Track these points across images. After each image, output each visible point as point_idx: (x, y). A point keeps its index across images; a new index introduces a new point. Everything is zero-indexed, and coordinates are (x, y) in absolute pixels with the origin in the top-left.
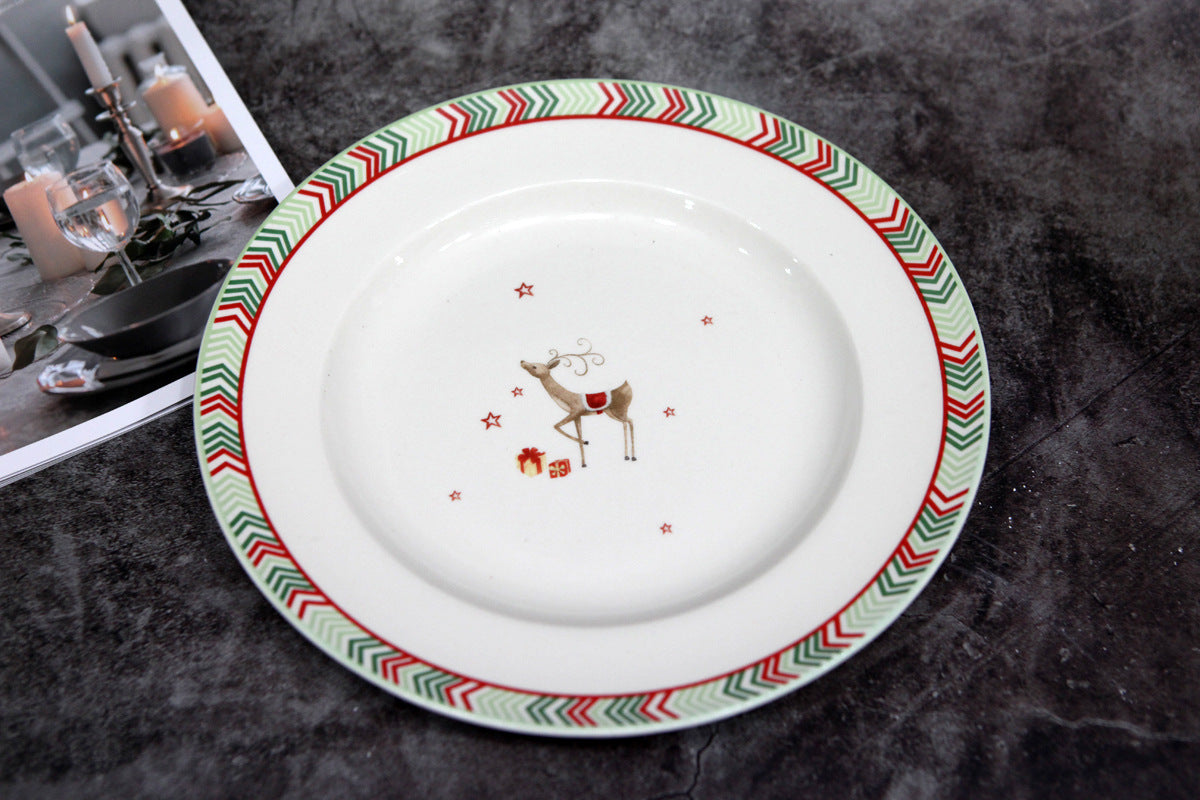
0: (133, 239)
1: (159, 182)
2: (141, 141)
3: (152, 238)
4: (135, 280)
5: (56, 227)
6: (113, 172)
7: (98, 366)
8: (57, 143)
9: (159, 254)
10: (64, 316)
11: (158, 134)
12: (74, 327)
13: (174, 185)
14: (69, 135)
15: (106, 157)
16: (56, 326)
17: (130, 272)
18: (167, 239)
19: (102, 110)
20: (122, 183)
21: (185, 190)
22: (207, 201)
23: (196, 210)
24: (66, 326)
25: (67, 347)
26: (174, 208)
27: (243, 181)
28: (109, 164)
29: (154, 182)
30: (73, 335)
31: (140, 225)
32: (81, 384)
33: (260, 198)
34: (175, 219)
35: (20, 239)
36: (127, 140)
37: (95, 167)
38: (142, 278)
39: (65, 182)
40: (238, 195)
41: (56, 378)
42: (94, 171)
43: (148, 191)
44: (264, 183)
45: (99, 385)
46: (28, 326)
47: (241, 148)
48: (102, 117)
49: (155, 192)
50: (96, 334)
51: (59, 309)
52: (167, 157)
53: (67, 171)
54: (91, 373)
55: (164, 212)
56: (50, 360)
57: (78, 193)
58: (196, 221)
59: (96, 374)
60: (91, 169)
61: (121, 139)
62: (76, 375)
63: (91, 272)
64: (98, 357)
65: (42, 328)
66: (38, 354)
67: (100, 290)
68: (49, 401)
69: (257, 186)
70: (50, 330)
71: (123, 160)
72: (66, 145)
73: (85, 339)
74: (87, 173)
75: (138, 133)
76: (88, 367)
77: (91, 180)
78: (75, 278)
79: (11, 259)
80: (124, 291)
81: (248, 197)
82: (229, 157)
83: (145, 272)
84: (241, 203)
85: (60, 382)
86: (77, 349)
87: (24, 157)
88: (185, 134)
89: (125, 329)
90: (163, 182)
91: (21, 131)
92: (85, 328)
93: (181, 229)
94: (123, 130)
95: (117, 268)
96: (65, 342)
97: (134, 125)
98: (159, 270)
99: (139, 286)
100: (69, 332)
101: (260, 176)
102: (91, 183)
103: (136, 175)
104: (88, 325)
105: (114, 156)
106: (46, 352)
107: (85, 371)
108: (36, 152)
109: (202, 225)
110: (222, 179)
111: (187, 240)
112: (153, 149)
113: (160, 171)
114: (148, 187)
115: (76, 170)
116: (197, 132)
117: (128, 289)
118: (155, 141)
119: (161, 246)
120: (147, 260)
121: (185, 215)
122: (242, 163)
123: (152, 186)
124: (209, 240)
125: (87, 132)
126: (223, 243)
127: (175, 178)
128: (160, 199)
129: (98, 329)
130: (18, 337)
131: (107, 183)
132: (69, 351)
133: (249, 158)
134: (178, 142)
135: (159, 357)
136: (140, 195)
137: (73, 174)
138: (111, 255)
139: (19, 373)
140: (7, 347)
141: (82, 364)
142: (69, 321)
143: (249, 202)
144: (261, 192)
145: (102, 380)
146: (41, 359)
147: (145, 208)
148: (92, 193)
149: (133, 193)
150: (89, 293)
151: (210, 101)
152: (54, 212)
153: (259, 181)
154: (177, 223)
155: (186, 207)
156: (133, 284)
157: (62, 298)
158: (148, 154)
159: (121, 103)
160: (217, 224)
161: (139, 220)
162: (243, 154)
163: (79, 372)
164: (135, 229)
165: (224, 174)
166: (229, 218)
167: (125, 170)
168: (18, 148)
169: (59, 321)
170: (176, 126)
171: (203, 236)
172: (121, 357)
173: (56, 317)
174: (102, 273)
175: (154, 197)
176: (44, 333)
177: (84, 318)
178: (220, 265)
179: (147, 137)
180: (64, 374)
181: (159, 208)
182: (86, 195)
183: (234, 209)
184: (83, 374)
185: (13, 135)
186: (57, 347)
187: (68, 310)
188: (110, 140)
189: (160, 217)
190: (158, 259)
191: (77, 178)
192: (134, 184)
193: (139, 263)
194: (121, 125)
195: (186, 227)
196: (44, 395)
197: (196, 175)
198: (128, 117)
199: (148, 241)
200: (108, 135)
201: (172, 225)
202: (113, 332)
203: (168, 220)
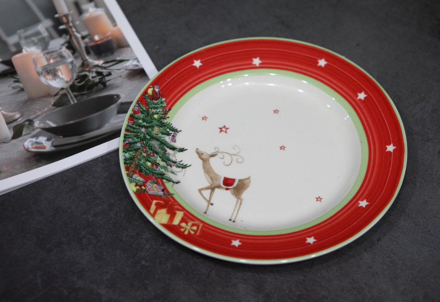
0: (73, 83)
1: (87, 58)
2: (80, 40)
3: (83, 83)
4: (73, 101)
5: (36, 75)
6: (66, 52)
7: (53, 140)
8: (40, 37)
9: (85, 90)
10: (38, 116)
11: (89, 37)
12: (42, 121)
13: (95, 60)
14: (45, 34)
15: (63, 45)
16: (34, 120)
17: (71, 97)
18: (90, 84)
19: (62, 24)
20: (70, 57)
21: (100, 62)
22: (111, 68)
23: (105, 72)
24: (39, 120)
25: (39, 130)
26: (94, 70)
27: (128, 60)
28: (64, 48)
29: (85, 58)
30: (42, 125)
31: (78, 76)
32: (44, 148)
33: (136, 68)
34: (94, 75)
35: (18, 79)
36: (73, 38)
37: (57, 49)
38: (77, 100)
39: (42, 55)
40: (126, 66)
41: (32, 144)
42: (56, 51)
43: (82, 61)
44: (138, 61)
45: (53, 148)
46: (20, 119)
47: (128, 46)
48: (62, 27)
49: (85, 62)
50: (53, 125)
51: (36, 113)
52: (92, 47)
53: (43, 50)
54: (49, 143)
55: (89, 71)
56: (30, 136)
57: (48, 60)
58: (104, 77)
59: (52, 143)
60: (55, 50)
61: (71, 37)
62: (42, 143)
63: (52, 96)
64: (53, 136)
65: (27, 121)
66: (24, 133)
67: (56, 105)
68: (28, 155)
69: (135, 63)
70: (31, 122)
71: (70, 46)
72: (44, 39)
73: (47, 127)
74: (53, 52)
75: (79, 36)
76: (48, 140)
77: (55, 55)
78: (45, 99)
79: (13, 88)
80: (68, 106)
81: (131, 67)
82: (123, 50)
83: (79, 98)
84: (127, 70)
85: (34, 146)
86: (43, 131)
87: (23, 42)
88: (102, 37)
89: (67, 123)
90: (90, 58)
91: (22, 31)
92: (48, 122)
93: (97, 80)
94: (72, 34)
95: (65, 95)
96: (37, 128)
97: (77, 32)
98: (85, 97)
99: (75, 104)
100: (40, 123)
101: (137, 59)
102: (55, 56)
103: (77, 54)
104: (49, 120)
105: (66, 45)
106: (28, 132)
107: (47, 142)
108: (28, 40)
109: (107, 78)
110: (118, 59)
111: (100, 85)
112: (86, 43)
113: (88, 53)
114: (82, 59)
115: (47, 50)
116: (107, 37)
117: (69, 105)
118: (87, 40)
119: (87, 87)
120: (80, 92)
121: (99, 74)
122: (128, 52)
123: (84, 59)
124: (110, 85)
125: (54, 33)
126: (117, 87)
127: (95, 57)
128: (88, 65)
129: (54, 122)
130: (15, 124)
131: (62, 57)
132: (39, 132)
133: (132, 51)
134: (98, 41)
135: (83, 137)
136: (78, 63)
137: (46, 51)
138: (62, 89)
139: (14, 141)
140: (9, 128)
141: (45, 138)
142: (40, 118)
143: (131, 70)
144: (137, 66)
145: (54, 146)
146: (26, 135)
147: (80, 69)
148: (55, 60)
149: (75, 62)
150: (50, 106)
151: (114, 24)
152: (36, 68)
153: (136, 61)
154: (95, 77)
155: (100, 70)
156: (72, 103)
157: (37, 107)
158: (83, 45)
159: (72, 22)
160: (114, 78)
161: (77, 74)
162: (129, 48)
163: (44, 142)
164: (75, 78)
165: (119, 56)
166: (121, 76)
167: (72, 51)
168: (20, 38)
169: (35, 118)
170: (97, 34)
171: (108, 83)
172: (65, 136)
173: (34, 116)
174: (57, 97)
175: (84, 65)
176: (27, 123)
177: (48, 117)
178: (115, 97)
179: (83, 38)
180: (37, 143)
181: (87, 69)
182: (52, 61)
183: (124, 72)
184: (45, 143)
185: (18, 32)
186: (34, 130)
187: (40, 113)
188: (65, 38)
189: (87, 73)
190: (85, 92)
191: (48, 53)
192: (76, 58)
193: (76, 93)
194: (71, 31)
195: (100, 79)
196: (26, 152)
197: (106, 56)
198: (75, 28)
199: (81, 84)
200: (64, 35)
201: (93, 77)
202: (61, 124)
203: (91, 75)
